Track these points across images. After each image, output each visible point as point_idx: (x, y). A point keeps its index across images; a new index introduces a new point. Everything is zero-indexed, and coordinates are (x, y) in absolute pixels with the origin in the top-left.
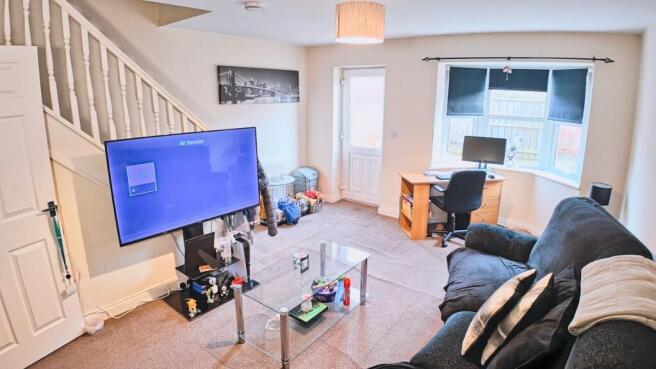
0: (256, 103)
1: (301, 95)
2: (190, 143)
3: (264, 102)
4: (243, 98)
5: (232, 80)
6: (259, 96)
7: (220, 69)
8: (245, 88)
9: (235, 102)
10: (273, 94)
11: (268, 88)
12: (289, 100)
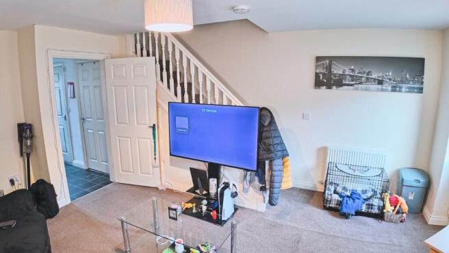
0: (357, 89)
1: (425, 86)
2: (209, 111)
3: (366, 90)
4: (339, 84)
5: (329, 68)
6: (360, 83)
7: (318, 59)
8: (343, 75)
9: (329, 87)
10: (380, 82)
11: (374, 76)
12: (403, 90)
